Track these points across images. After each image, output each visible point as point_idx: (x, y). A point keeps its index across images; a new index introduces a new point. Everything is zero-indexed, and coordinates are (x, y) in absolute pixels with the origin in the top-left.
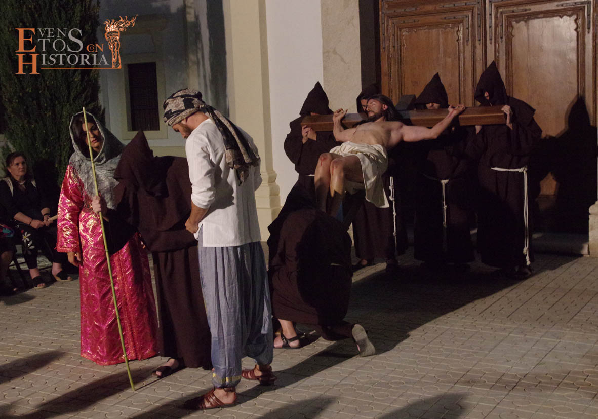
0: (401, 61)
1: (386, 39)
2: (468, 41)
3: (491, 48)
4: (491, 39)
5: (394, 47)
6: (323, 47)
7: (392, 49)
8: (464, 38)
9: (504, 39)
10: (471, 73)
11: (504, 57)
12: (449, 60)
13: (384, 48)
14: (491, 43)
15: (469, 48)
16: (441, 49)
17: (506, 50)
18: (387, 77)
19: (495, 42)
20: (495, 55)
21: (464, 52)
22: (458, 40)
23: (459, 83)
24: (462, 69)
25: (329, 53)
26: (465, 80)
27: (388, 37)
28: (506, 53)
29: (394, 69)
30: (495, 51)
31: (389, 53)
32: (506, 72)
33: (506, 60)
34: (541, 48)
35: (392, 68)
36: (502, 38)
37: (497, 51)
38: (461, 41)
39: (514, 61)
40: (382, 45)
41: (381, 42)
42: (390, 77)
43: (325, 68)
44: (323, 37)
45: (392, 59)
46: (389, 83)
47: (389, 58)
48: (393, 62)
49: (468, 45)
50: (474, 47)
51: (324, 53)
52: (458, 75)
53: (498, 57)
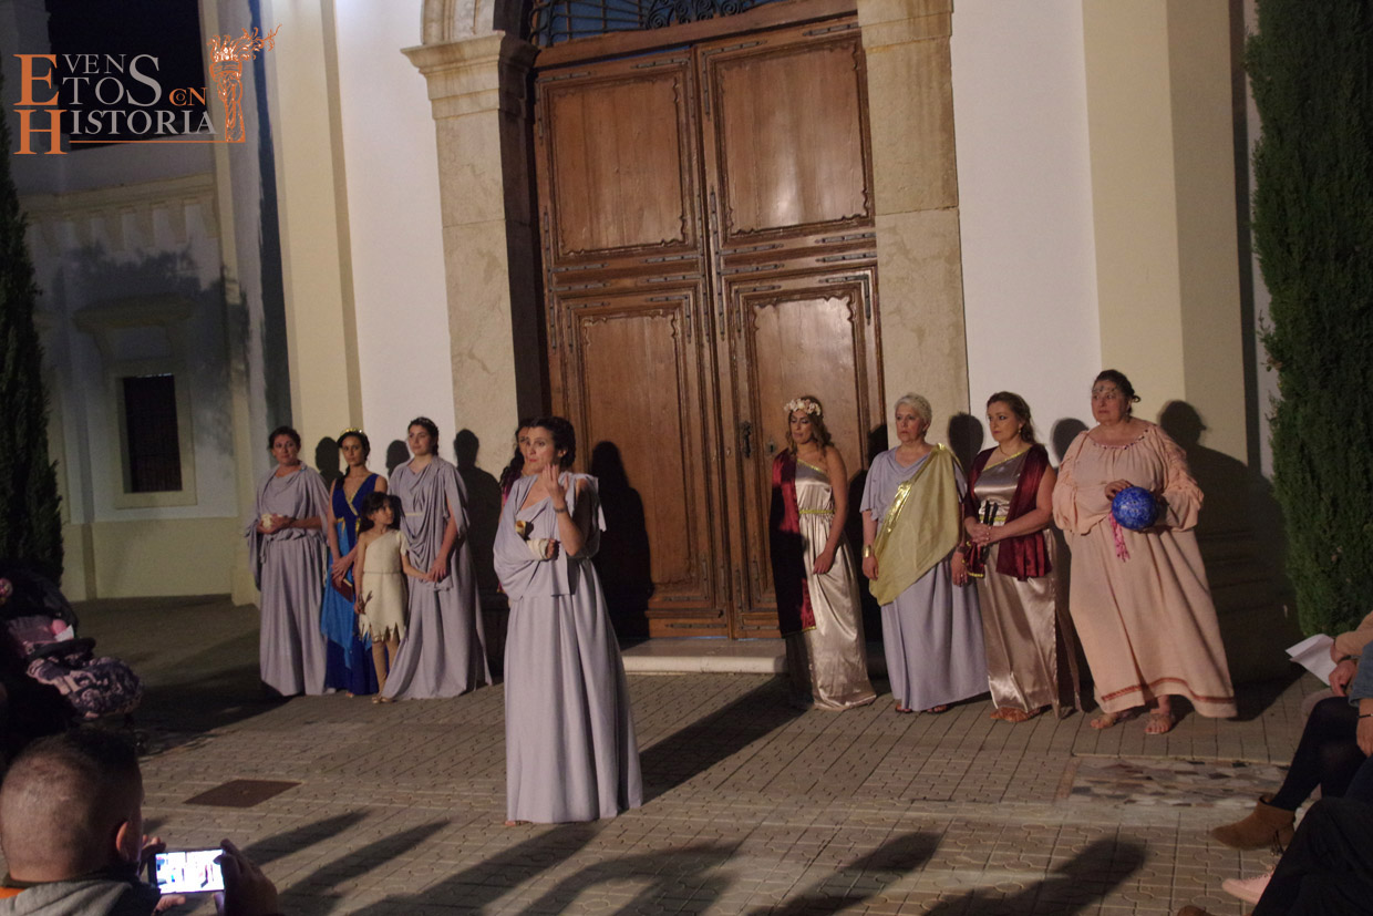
0: (583, 370)
1: (557, 334)
2: (689, 336)
3: (723, 347)
4: (723, 333)
5: (571, 346)
6: (452, 347)
7: (567, 349)
8: (683, 333)
9: (743, 333)
10: (697, 388)
11: (745, 361)
12: (662, 366)
13: (555, 348)
14: (723, 339)
15: (691, 348)
16: (649, 352)
17: (747, 350)
18: (561, 395)
19: (729, 339)
20: (731, 358)
21: (685, 355)
22: (674, 335)
23: (679, 403)
24: (682, 381)
25: (462, 358)
26: (687, 399)
27: (561, 329)
28: (747, 356)
29: (573, 381)
30: (730, 353)
31: (563, 354)
32: (749, 386)
33: (748, 366)
34: (799, 346)
35: (570, 380)
36: (739, 331)
37: (732, 352)
38: (680, 336)
39: (759, 369)
40: (551, 343)
41: (549, 338)
42: (565, 396)
43: (455, 382)
44: (451, 331)
45: (569, 366)
46: (564, 406)
47: (564, 364)
48: (570, 371)
49: (690, 342)
50: (700, 345)
51: (453, 357)
52: (676, 391)
53: (735, 361)
